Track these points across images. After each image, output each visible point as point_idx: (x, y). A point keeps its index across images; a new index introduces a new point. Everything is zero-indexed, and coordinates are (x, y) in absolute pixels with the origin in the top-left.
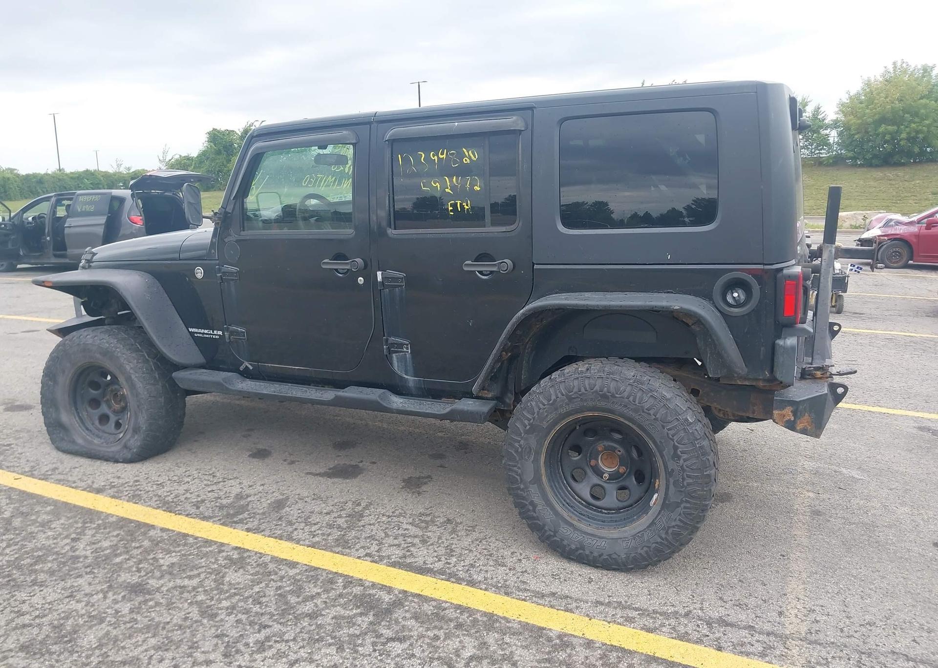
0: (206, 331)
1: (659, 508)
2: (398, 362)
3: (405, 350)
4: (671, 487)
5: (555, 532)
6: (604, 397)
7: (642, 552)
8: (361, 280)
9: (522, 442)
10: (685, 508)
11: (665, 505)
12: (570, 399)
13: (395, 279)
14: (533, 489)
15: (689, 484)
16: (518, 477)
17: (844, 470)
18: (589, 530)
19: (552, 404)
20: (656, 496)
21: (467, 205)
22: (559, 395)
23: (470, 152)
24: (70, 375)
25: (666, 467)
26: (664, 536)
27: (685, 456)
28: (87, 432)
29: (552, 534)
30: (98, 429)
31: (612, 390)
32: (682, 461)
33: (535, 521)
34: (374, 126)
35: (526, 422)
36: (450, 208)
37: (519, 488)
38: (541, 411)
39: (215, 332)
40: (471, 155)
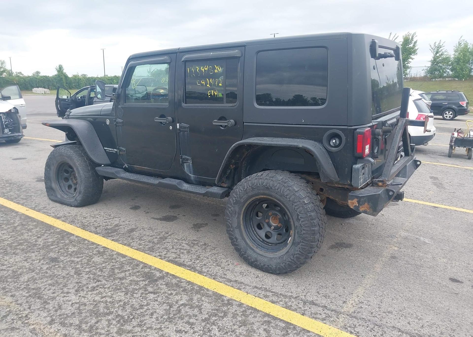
0: (111, 149)
1: (291, 244)
3: (189, 162)
4: (296, 234)
5: (245, 252)
6: (267, 188)
7: (283, 265)
9: (232, 208)
10: (302, 245)
11: (293, 244)
12: (253, 188)
14: (237, 231)
15: (304, 234)
16: (230, 225)
17: (422, 238)
18: (261, 253)
19: (245, 190)
20: (290, 238)
22: (248, 187)
24: (56, 166)
26: (292, 258)
27: (302, 220)
28: (62, 192)
30: (67, 192)
31: (271, 185)
32: (301, 222)
33: (237, 247)
34: (178, 54)
35: (234, 199)
36: (209, 94)
37: (230, 230)
38: (240, 194)
39: (114, 150)
40: (218, 69)
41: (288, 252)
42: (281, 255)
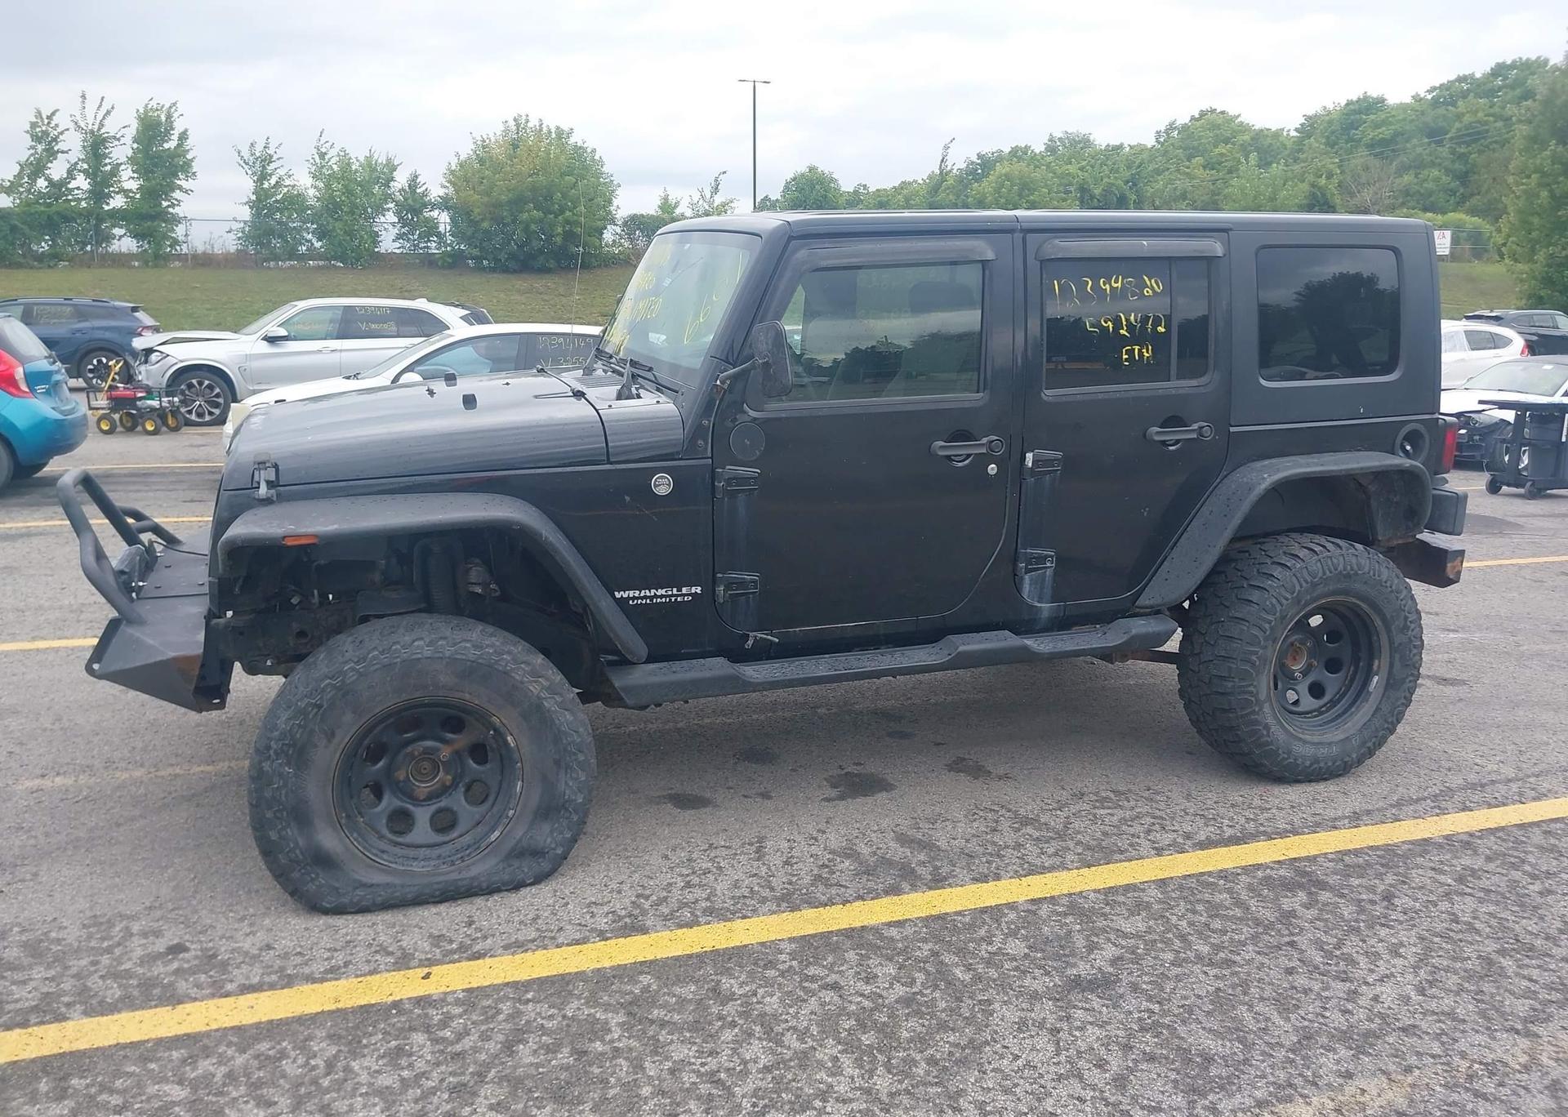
0: (660, 592)
1: (1381, 690)
2: (1030, 584)
3: (1048, 565)
6: (1348, 576)
8: (992, 469)
13: (1049, 462)
14: (1266, 708)
16: (1253, 699)
18: (1316, 739)
20: (1376, 679)
21: (1148, 352)
23: (1153, 281)
25: (1391, 642)
29: (1286, 756)
34: (1017, 235)
35: (1267, 626)
36: (1125, 357)
37: (1254, 712)
39: (684, 590)
40: (1155, 285)
41: (1378, 709)
42: (1361, 723)
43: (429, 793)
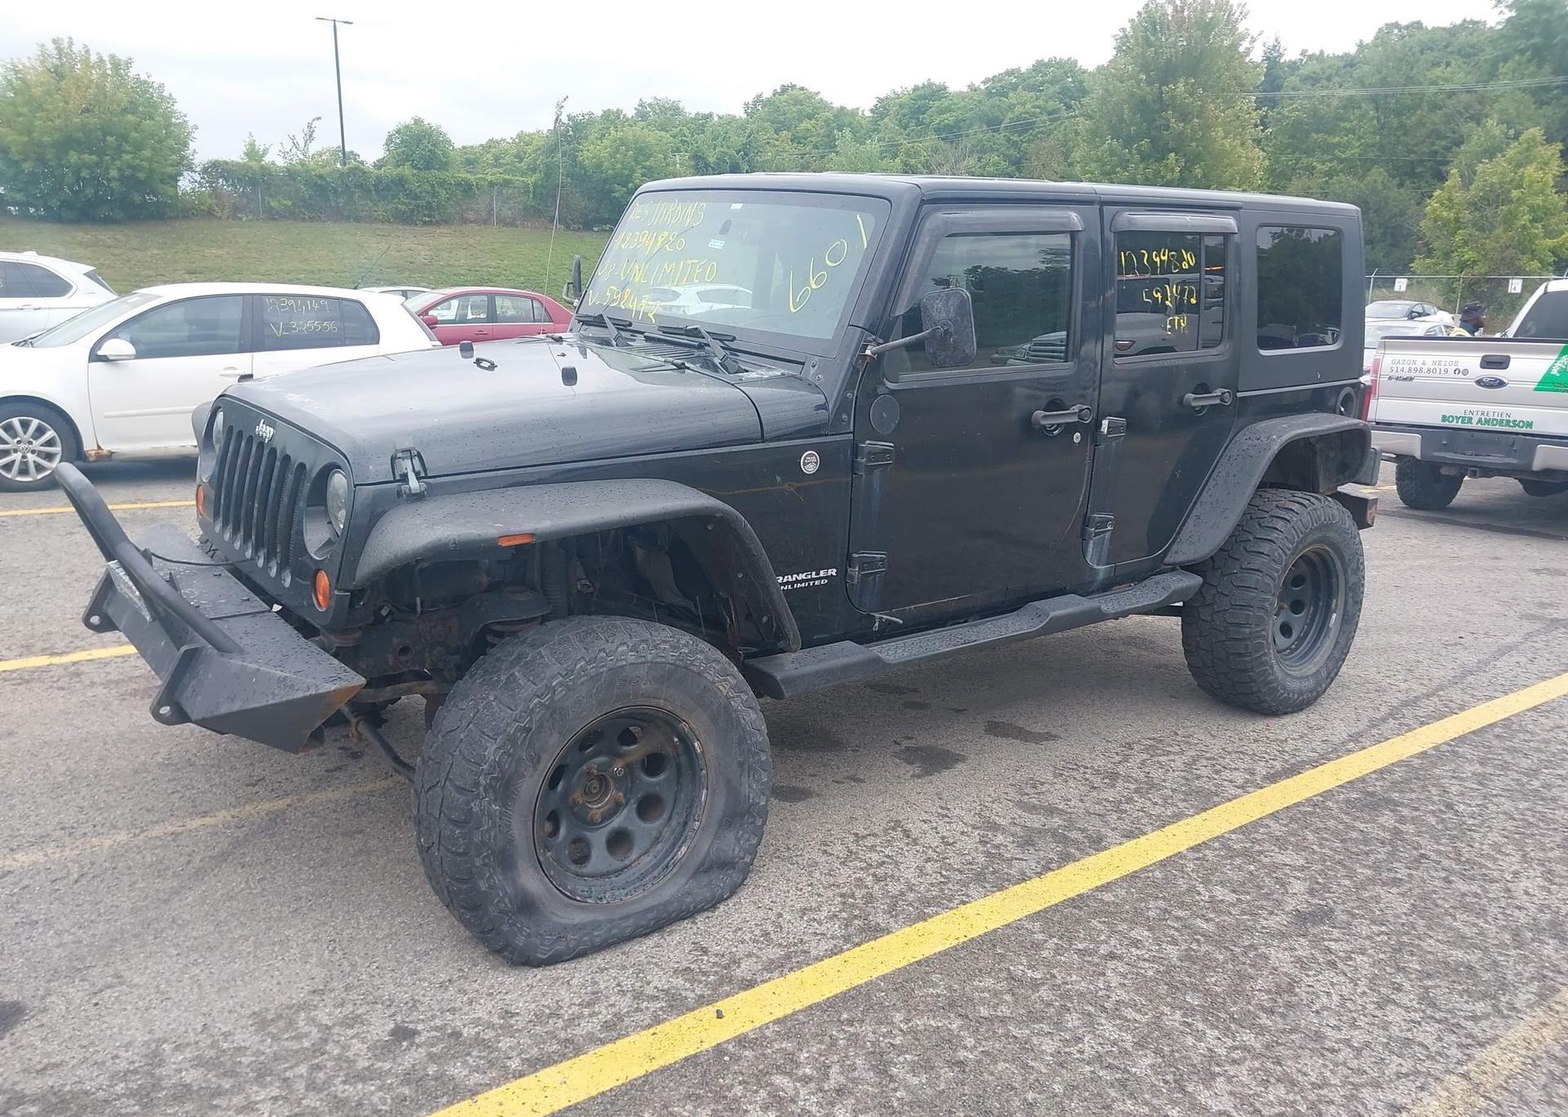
0: (802, 576)
1: (1337, 626)
2: (1093, 548)
3: (1109, 528)
8: (1077, 437)
13: (1118, 428)
18: (1298, 674)
20: (1334, 616)
21: (1184, 322)
23: (1188, 254)
25: (1346, 583)
29: (1282, 692)
35: (1276, 575)
39: (821, 573)
41: (1335, 642)
42: (1327, 656)
43: (602, 813)
